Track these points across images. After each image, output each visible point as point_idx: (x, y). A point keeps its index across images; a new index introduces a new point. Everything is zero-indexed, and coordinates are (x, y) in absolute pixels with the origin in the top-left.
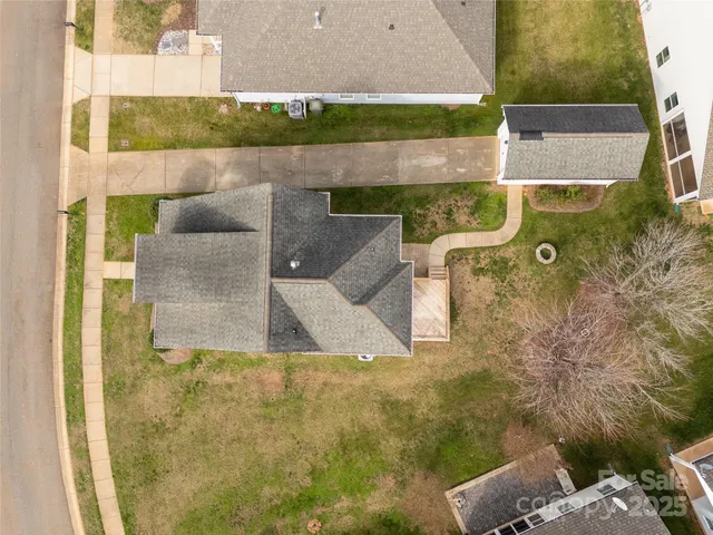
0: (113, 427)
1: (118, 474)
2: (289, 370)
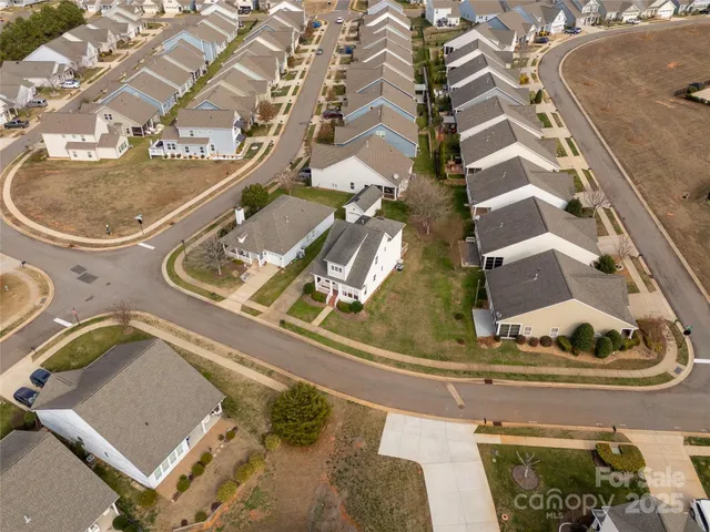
0: (382, 346)
1: (404, 353)
2: (393, 290)
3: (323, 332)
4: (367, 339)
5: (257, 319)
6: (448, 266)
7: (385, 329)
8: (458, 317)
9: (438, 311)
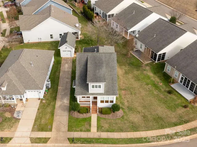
2: (121, 89)
4: (135, 128)
5: (49, 145)
7: (138, 115)
8: (170, 92)
9: (155, 93)
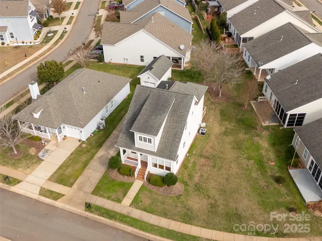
2: (201, 156)
3: (137, 214)
4: (188, 218)
5: (58, 204)
6: (249, 126)
7: (205, 202)
8: (278, 180)
9: (254, 175)
